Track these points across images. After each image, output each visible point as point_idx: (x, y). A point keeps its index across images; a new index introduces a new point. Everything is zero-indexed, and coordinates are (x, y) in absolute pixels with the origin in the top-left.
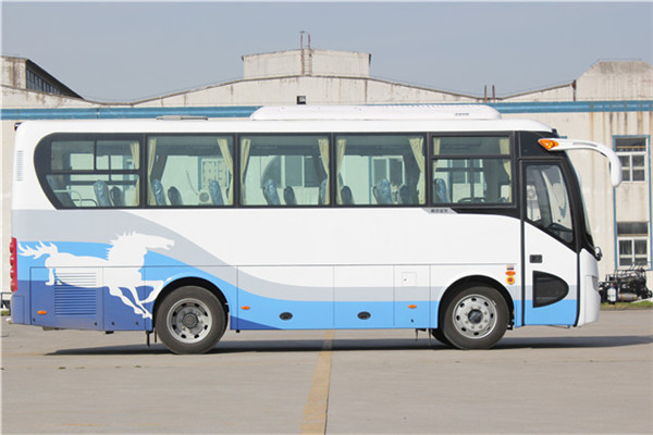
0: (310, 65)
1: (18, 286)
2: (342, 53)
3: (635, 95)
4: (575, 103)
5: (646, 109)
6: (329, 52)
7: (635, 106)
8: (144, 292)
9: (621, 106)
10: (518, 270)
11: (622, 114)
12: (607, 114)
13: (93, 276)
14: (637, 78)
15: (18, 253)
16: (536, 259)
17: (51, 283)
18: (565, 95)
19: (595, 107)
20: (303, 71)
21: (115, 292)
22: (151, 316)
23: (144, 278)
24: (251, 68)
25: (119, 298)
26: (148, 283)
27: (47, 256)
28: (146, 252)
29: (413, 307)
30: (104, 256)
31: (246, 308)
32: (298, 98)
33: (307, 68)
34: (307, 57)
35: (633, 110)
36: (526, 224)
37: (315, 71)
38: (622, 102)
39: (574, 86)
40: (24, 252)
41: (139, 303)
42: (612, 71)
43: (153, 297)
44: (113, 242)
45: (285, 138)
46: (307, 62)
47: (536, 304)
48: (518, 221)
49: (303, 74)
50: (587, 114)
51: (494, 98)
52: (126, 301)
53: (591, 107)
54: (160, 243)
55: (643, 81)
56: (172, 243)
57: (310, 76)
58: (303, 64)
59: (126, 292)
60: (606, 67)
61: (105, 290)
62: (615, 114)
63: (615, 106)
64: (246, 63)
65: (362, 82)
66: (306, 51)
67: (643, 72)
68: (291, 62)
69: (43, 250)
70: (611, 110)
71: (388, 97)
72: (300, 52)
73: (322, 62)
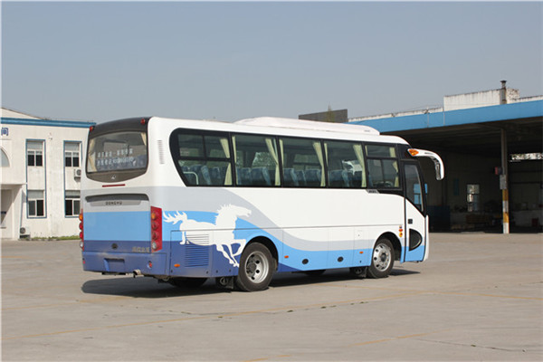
1: (163, 246)
8: (235, 247)
10: (403, 228)
13: (207, 236)
15: (163, 220)
16: (410, 221)
17: (183, 243)
21: (220, 248)
22: (238, 265)
23: (235, 238)
25: (221, 253)
26: (237, 241)
27: (180, 222)
28: (236, 219)
29: (361, 253)
30: (213, 221)
31: (287, 257)
36: (407, 201)
40: (167, 219)
41: (232, 256)
43: (240, 251)
44: (219, 211)
45: (291, 140)
47: (410, 249)
48: (403, 198)
52: (226, 255)
54: (244, 212)
56: (250, 212)
59: (225, 248)
61: (214, 246)
69: (179, 217)
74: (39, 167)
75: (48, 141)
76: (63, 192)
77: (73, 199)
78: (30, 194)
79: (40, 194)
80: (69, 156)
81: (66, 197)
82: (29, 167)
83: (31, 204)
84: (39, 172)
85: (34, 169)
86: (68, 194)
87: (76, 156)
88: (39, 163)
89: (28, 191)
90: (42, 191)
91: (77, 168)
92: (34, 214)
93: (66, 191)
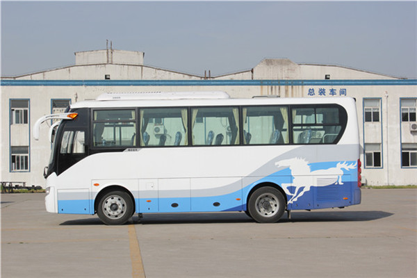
0: (112, 58)
2: (128, 52)
3: (284, 76)
4: (252, 80)
5: (290, 85)
6: (122, 51)
7: (284, 83)
9: (277, 83)
11: (277, 87)
12: (270, 87)
14: (285, 68)
18: (247, 76)
19: (264, 83)
20: (108, 61)
24: (80, 59)
32: (106, 76)
33: (110, 60)
34: (110, 53)
35: (283, 85)
37: (114, 61)
38: (277, 81)
39: (252, 72)
42: (272, 64)
46: (110, 56)
49: (108, 63)
50: (259, 87)
51: (210, 77)
53: (261, 83)
55: (288, 70)
57: (111, 64)
58: (108, 57)
60: (269, 62)
62: (274, 87)
63: (274, 83)
64: (77, 56)
65: (140, 67)
66: (110, 51)
67: (288, 65)
68: (101, 56)
70: (272, 85)
71: (154, 76)
72: (106, 51)
73: (117, 56)
74: (375, 123)
75: (384, 99)
76: (400, 144)
77: (410, 152)
78: (367, 147)
79: (378, 147)
80: (405, 112)
81: (402, 149)
82: (366, 123)
83: (368, 156)
84: (375, 126)
85: (371, 124)
86: (404, 147)
87: (413, 111)
88: (376, 119)
89: (365, 144)
90: (379, 144)
91: (413, 123)
92: (371, 165)
93: (402, 144)
